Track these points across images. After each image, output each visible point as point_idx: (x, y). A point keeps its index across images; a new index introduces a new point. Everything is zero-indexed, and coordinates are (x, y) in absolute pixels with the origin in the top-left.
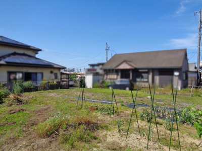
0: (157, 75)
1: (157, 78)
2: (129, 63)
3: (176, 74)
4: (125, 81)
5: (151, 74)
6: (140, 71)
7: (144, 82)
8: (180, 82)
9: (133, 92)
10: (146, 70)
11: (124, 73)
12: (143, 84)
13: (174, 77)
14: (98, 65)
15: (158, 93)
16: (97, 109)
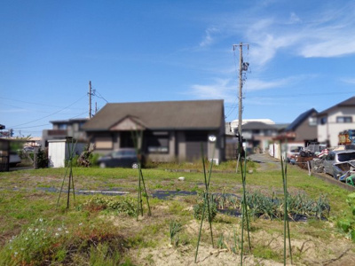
0: (182, 141)
1: (182, 146)
2: (136, 119)
3: (212, 139)
4: (130, 153)
5: (173, 139)
6: (155, 133)
7: (162, 153)
8: (217, 152)
9: (143, 170)
10: (166, 133)
11: (126, 138)
12: (161, 158)
13: (209, 144)
14: (71, 123)
15: (188, 171)
16: (105, 208)
